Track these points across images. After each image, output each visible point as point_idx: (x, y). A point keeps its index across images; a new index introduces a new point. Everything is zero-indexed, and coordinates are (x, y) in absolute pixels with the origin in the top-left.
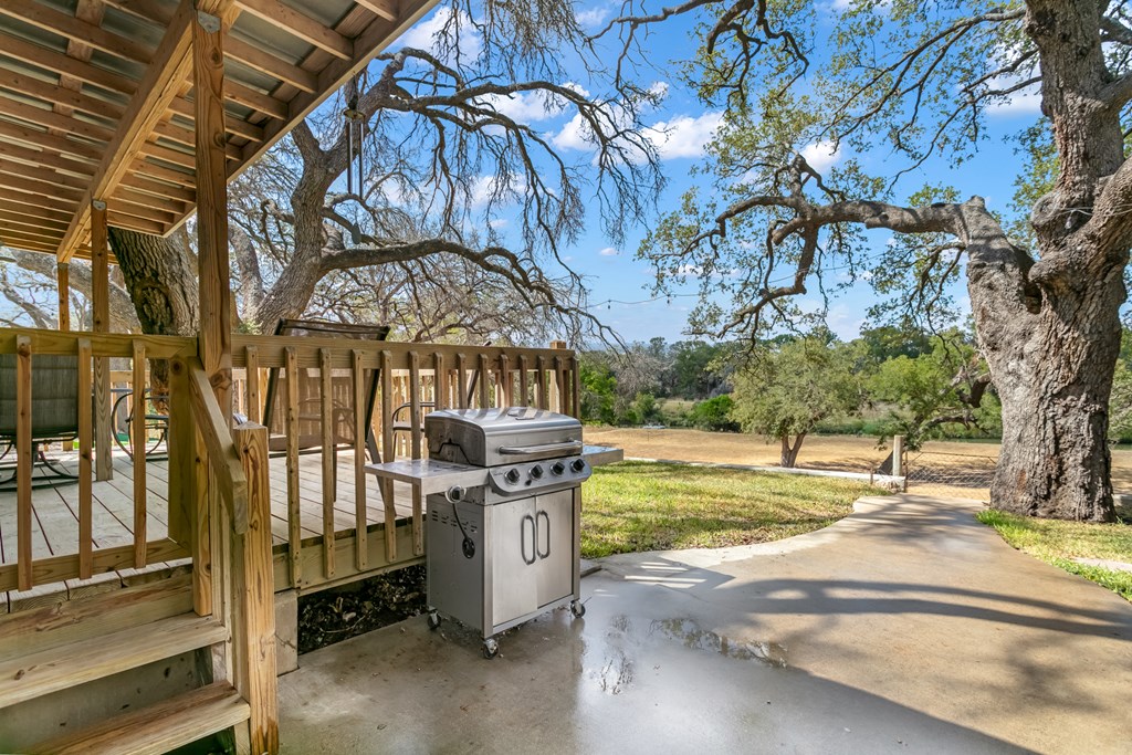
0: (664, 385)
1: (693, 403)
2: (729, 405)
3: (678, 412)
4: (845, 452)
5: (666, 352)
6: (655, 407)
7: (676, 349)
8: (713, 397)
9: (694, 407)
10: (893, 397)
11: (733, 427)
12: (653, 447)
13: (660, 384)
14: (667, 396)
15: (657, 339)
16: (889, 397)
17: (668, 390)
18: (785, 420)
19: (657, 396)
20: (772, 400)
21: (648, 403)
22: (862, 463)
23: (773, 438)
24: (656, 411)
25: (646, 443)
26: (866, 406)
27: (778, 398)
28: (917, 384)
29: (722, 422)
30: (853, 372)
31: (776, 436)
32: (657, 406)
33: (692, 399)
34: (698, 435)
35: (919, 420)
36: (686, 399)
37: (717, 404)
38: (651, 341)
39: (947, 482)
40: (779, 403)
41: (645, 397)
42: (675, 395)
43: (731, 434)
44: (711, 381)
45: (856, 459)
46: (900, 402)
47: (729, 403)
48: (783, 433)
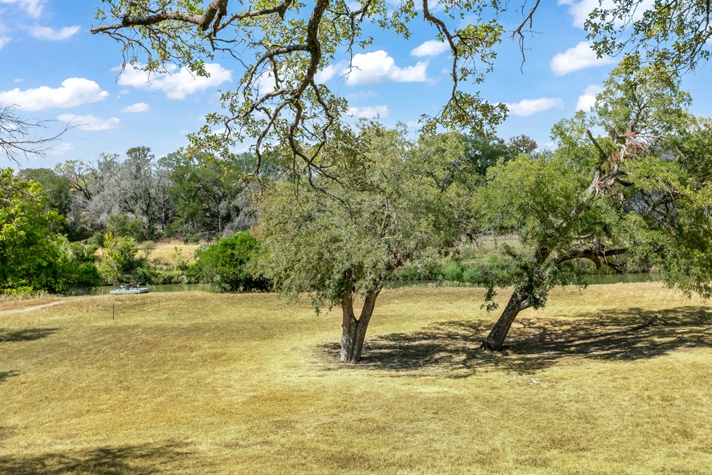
0: (152, 220)
1: (197, 247)
2: (251, 247)
3: (174, 263)
4: (431, 313)
5: (154, 168)
6: (137, 256)
7: (169, 165)
8: (227, 235)
9: (199, 253)
10: (514, 222)
11: (262, 285)
12: (120, 330)
13: (145, 219)
14: (157, 238)
15: (138, 150)
16: (507, 223)
17: (159, 228)
18: (349, 271)
19: (141, 239)
20: (324, 236)
21: (126, 251)
22: (461, 331)
23: (328, 302)
24: (141, 262)
25: (110, 323)
26: (464, 238)
27: (336, 232)
28: (546, 200)
29: (241, 276)
30: (443, 185)
31: (333, 298)
32: (140, 254)
33: (197, 241)
34: (204, 300)
35: (542, 255)
36: (186, 242)
37: (233, 246)
38: (129, 153)
39: (583, 350)
40: (335, 240)
41: (121, 242)
42: (172, 235)
43: (256, 294)
44: (223, 212)
45: (451, 323)
46: (524, 230)
47: (251, 245)
48: (343, 294)
